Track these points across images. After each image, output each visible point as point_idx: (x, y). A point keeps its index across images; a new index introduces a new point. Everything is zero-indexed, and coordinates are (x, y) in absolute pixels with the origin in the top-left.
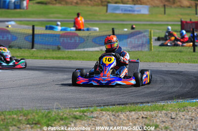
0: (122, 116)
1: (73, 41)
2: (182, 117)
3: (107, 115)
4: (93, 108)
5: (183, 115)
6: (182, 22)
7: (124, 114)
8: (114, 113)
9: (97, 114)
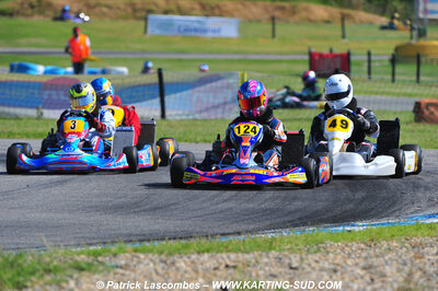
0: (181, 264)
2: (314, 265)
3: (147, 261)
4: (117, 245)
5: (317, 262)
6: (311, 55)
7: (185, 258)
8: (163, 257)
9: (127, 259)
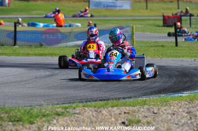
0: (104, 112)
1: (55, 38)
2: (164, 111)
3: (89, 111)
4: (75, 104)
5: (166, 110)
6: (164, 17)
7: (106, 109)
8: (96, 109)
9: (80, 110)
